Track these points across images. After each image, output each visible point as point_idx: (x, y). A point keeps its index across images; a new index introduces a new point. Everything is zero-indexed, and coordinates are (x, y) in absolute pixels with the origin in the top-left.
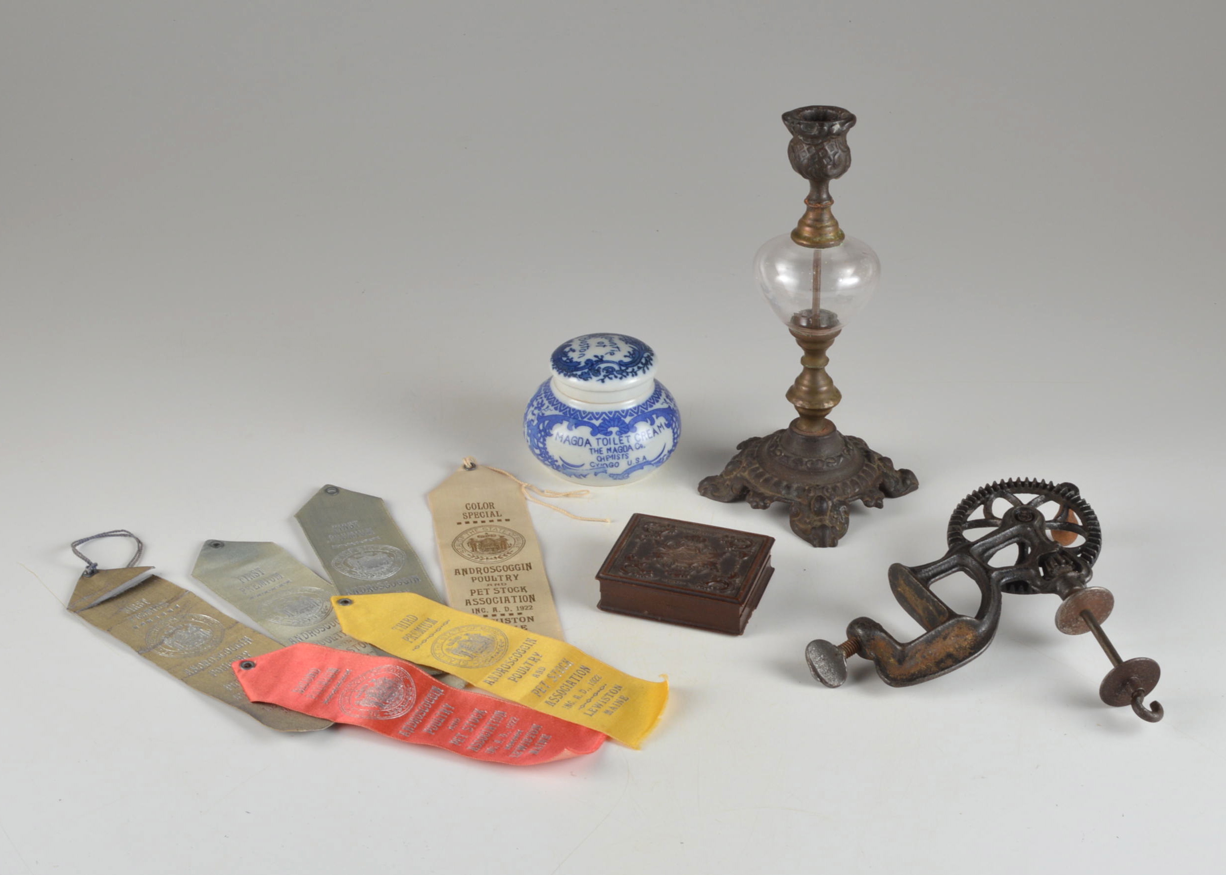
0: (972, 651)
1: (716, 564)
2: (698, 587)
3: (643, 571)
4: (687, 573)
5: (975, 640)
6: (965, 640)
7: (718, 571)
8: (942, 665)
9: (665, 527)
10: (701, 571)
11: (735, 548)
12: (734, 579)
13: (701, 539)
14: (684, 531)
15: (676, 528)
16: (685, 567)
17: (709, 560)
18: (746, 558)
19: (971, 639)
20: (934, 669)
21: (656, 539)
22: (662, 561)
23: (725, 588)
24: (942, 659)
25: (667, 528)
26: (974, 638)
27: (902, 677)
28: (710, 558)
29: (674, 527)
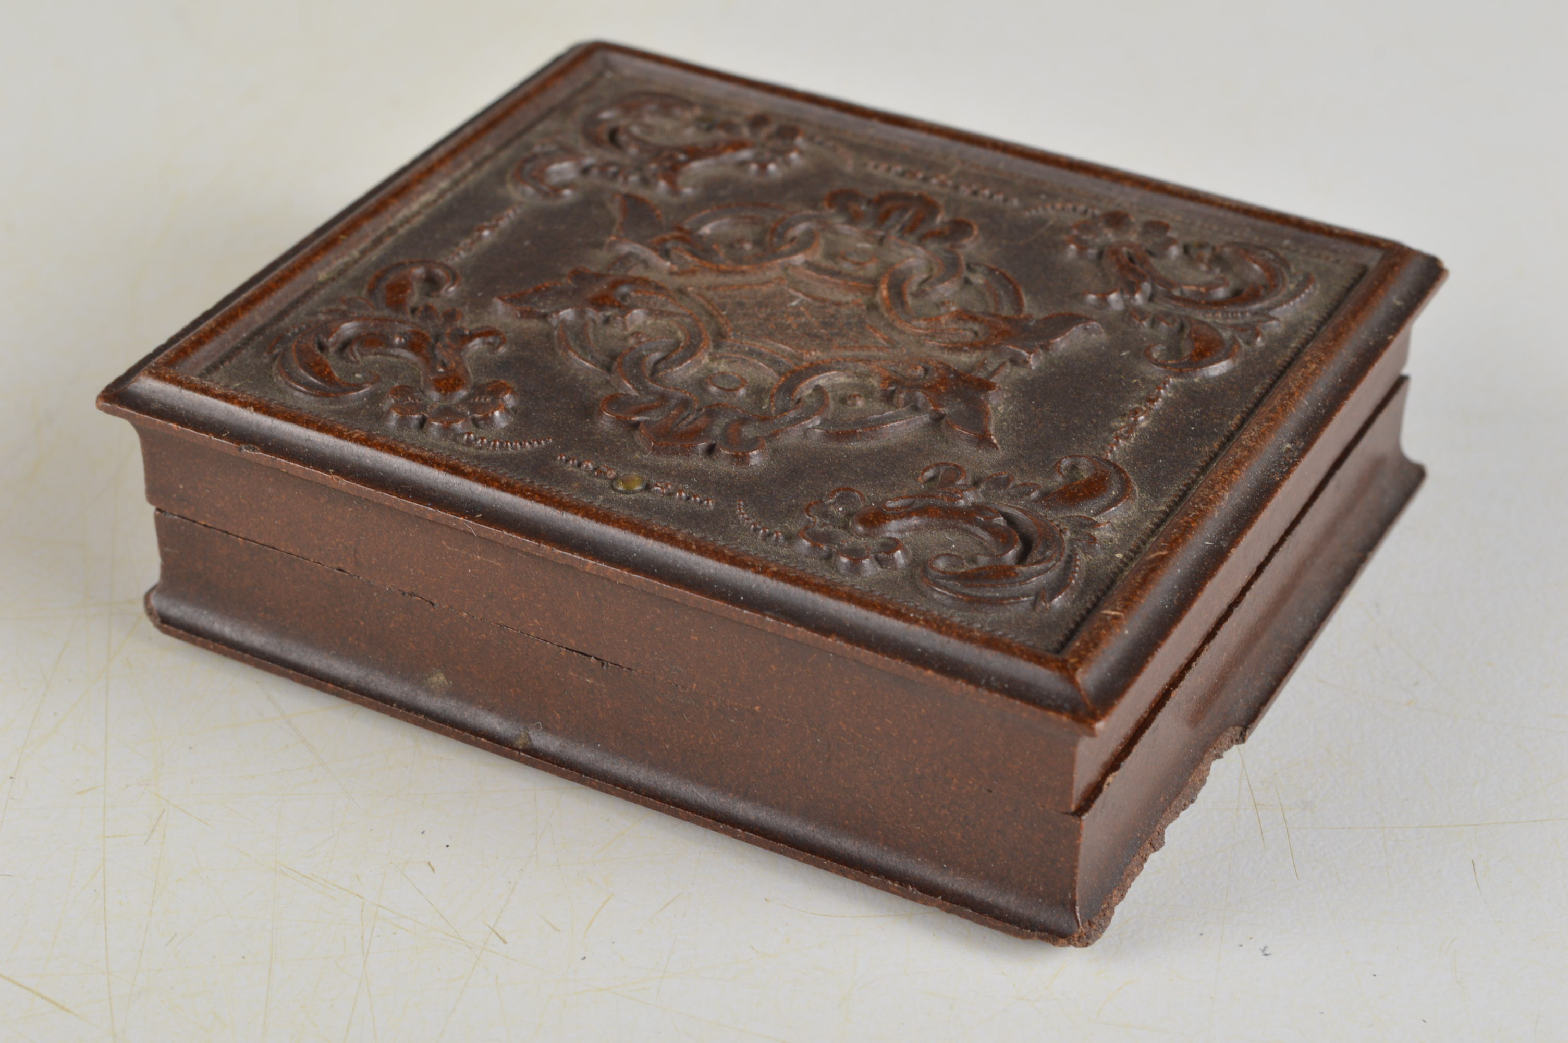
1: (985, 386)
2: (790, 538)
3: (449, 384)
4: (749, 432)
7: (983, 440)
9: (728, 126)
10: (871, 426)
11: (1151, 299)
12: (1086, 510)
13: (940, 219)
14: (849, 164)
15: (799, 141)
16: (758, 392)
17: (946, 356)
18: (1218, 369)
21: (642, 193)
22: (615, 330)
23: (1000, 574)
25: (746, 132)
28: (956, 348)
29: (788, 132)
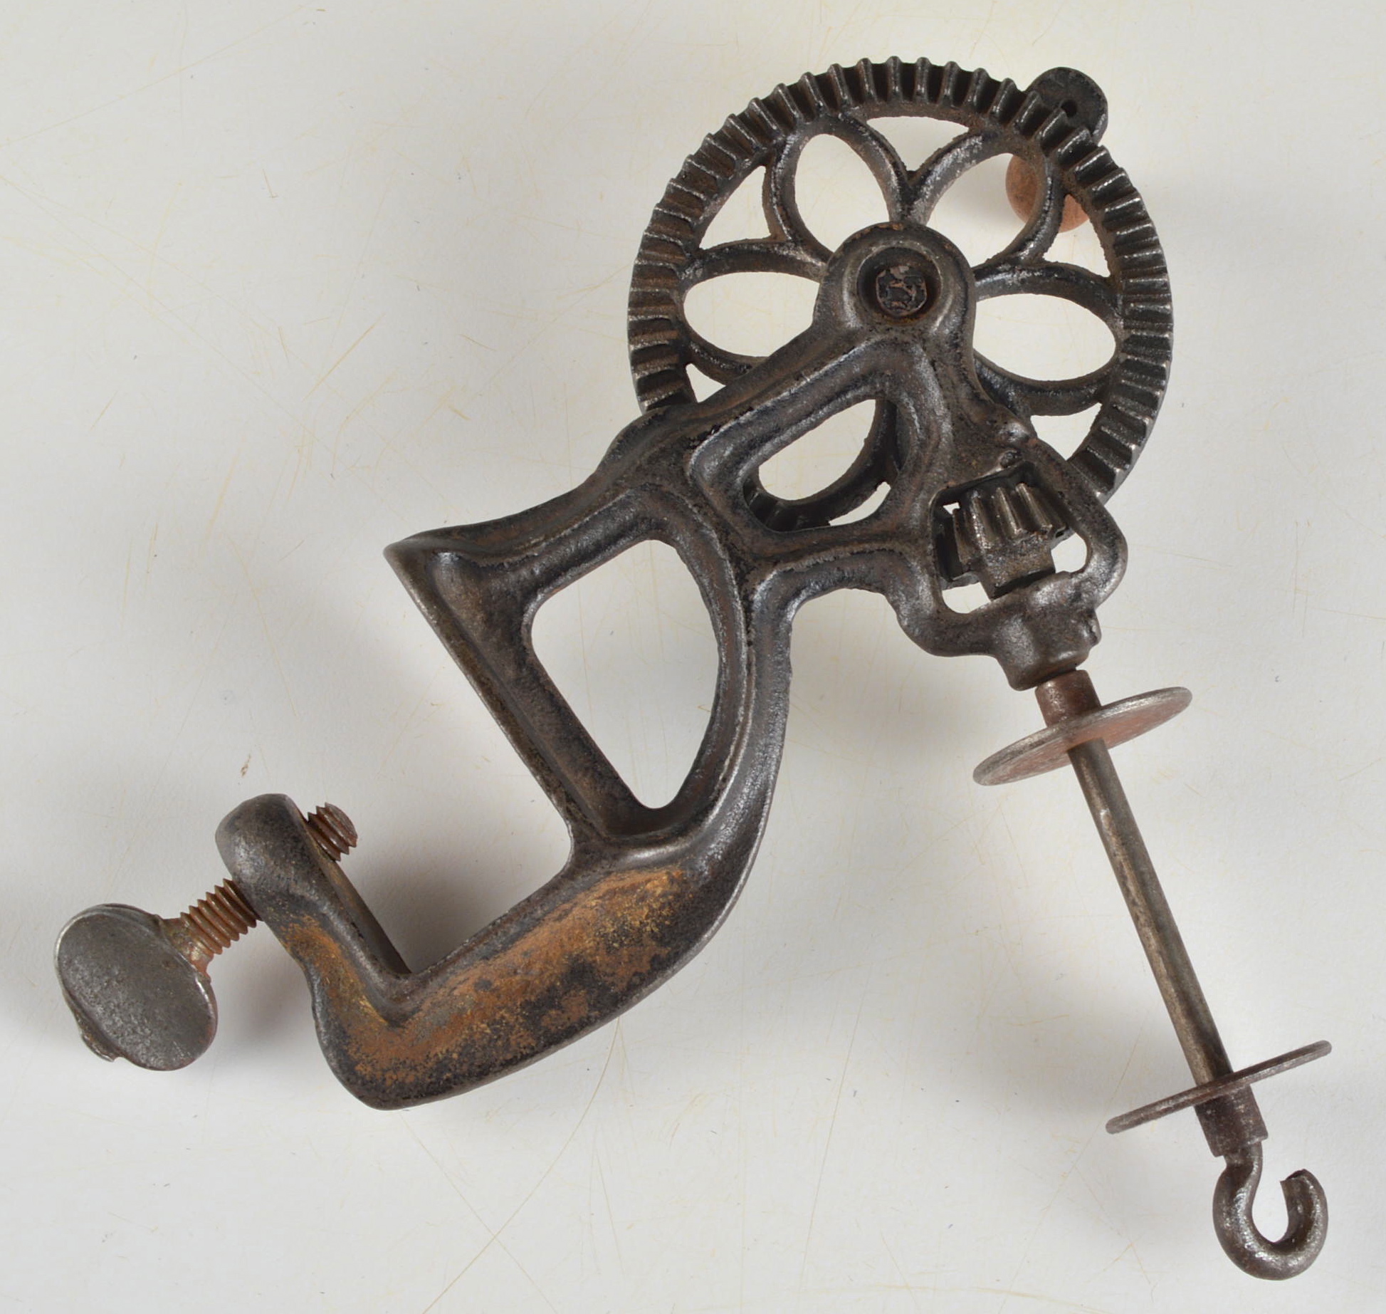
0: (664, 952)
5: (678, 896)
6: (642, 899)
8: (551, 1019)
19: (664, 895)
20: (521, 1038)
24: (552, 988)
26: (675, 888)
27: (401, 1075)
